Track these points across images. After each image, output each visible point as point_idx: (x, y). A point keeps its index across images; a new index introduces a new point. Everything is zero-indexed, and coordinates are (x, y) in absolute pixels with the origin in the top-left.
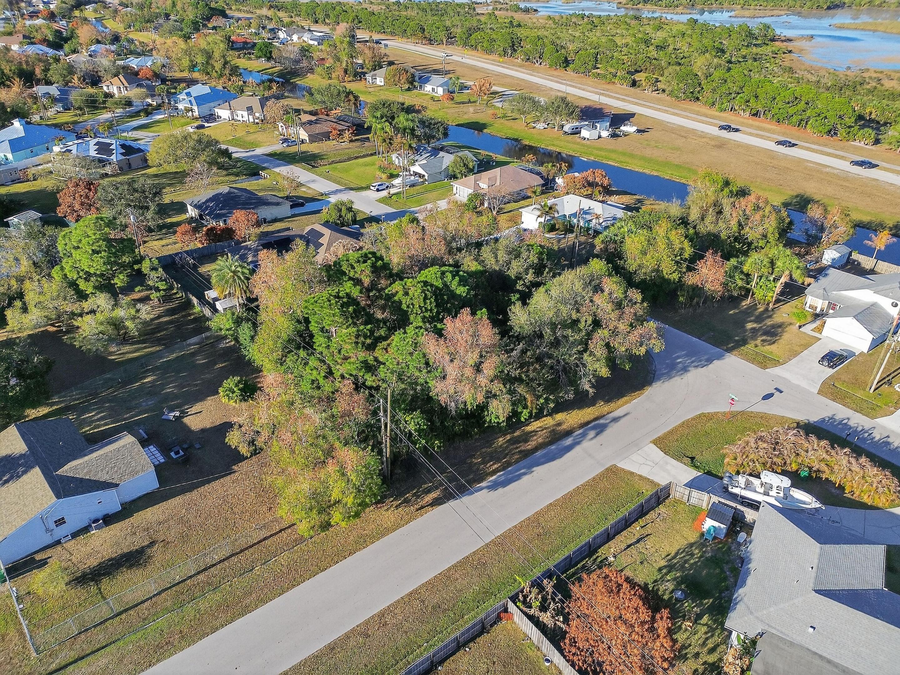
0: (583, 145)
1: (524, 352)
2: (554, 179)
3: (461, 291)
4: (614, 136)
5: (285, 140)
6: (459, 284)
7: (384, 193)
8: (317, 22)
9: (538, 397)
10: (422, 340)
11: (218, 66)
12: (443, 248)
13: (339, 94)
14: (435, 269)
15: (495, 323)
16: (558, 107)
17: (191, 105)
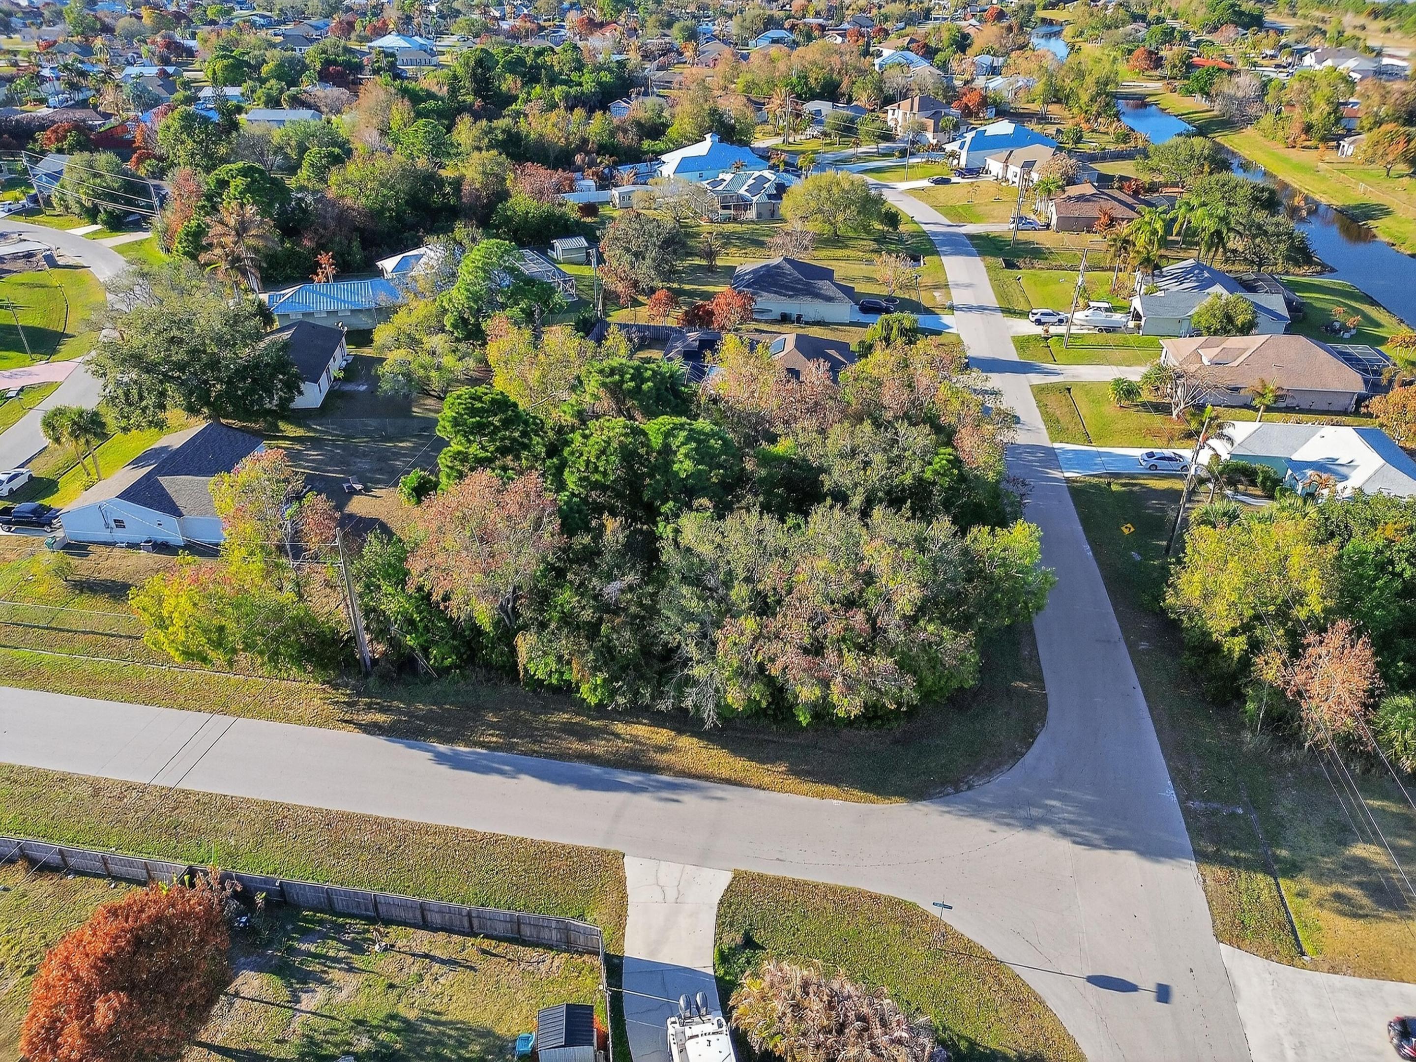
7: (1041, 330)
17: (961, 148)
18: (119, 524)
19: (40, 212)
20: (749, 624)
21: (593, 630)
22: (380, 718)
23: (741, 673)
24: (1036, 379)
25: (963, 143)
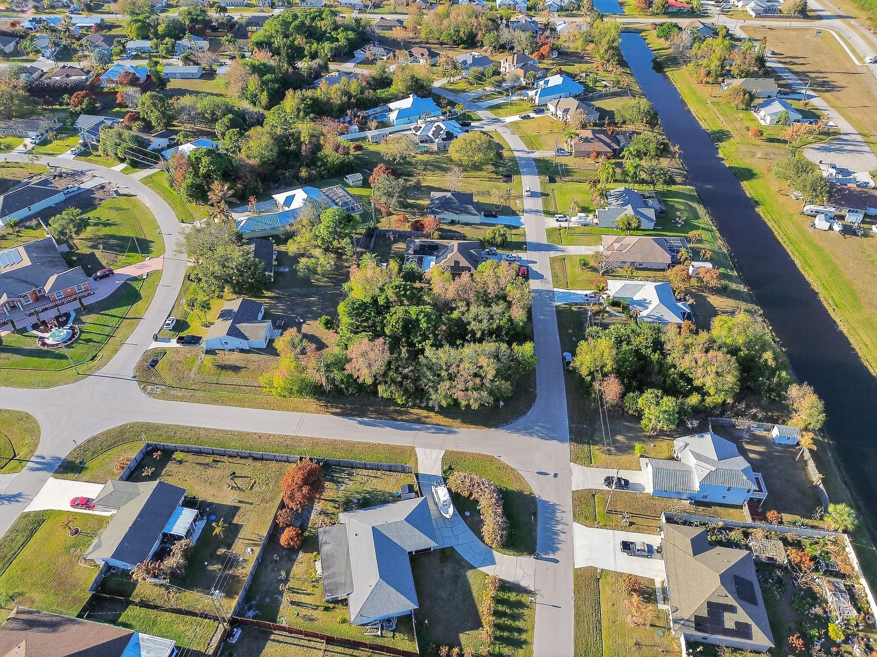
0: (802, 232)
7: (559, 225)
17: (536, 95)
18: (226, 343)
19: (90, 154)
20: (447, 384)
21: (401, 383)
22: (335, 410)
23: (446, 397)
24: (553, 254)
25: (537, 92)
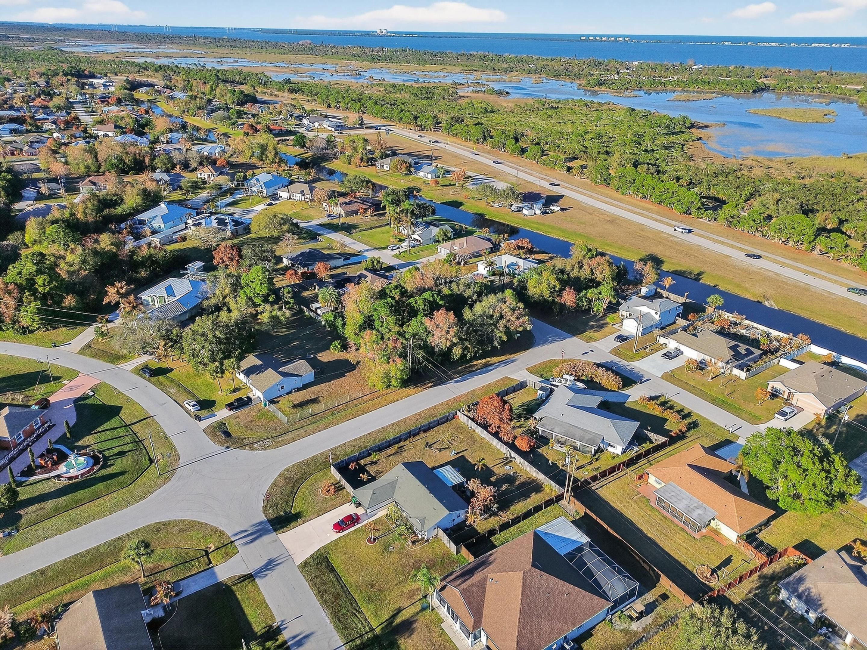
0: (524, 219)
1: (468, 328)
2: (499, 244)
3: (441, 302)
4: (544, 213)
5: (329, 216)
6: (440, 300)
7: (397, 252)
8: (330, 107)
9: (474, 347)
10: (424, 321)
11: (271, 155)
12: (433, 283)
13: (362, 182)
14: (430, 292)
15: (456, 315)
16: (508, 194)
17: (262, 188)
18: (283, 387)
